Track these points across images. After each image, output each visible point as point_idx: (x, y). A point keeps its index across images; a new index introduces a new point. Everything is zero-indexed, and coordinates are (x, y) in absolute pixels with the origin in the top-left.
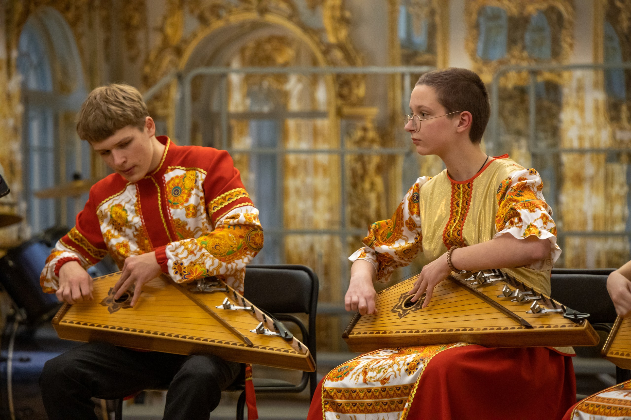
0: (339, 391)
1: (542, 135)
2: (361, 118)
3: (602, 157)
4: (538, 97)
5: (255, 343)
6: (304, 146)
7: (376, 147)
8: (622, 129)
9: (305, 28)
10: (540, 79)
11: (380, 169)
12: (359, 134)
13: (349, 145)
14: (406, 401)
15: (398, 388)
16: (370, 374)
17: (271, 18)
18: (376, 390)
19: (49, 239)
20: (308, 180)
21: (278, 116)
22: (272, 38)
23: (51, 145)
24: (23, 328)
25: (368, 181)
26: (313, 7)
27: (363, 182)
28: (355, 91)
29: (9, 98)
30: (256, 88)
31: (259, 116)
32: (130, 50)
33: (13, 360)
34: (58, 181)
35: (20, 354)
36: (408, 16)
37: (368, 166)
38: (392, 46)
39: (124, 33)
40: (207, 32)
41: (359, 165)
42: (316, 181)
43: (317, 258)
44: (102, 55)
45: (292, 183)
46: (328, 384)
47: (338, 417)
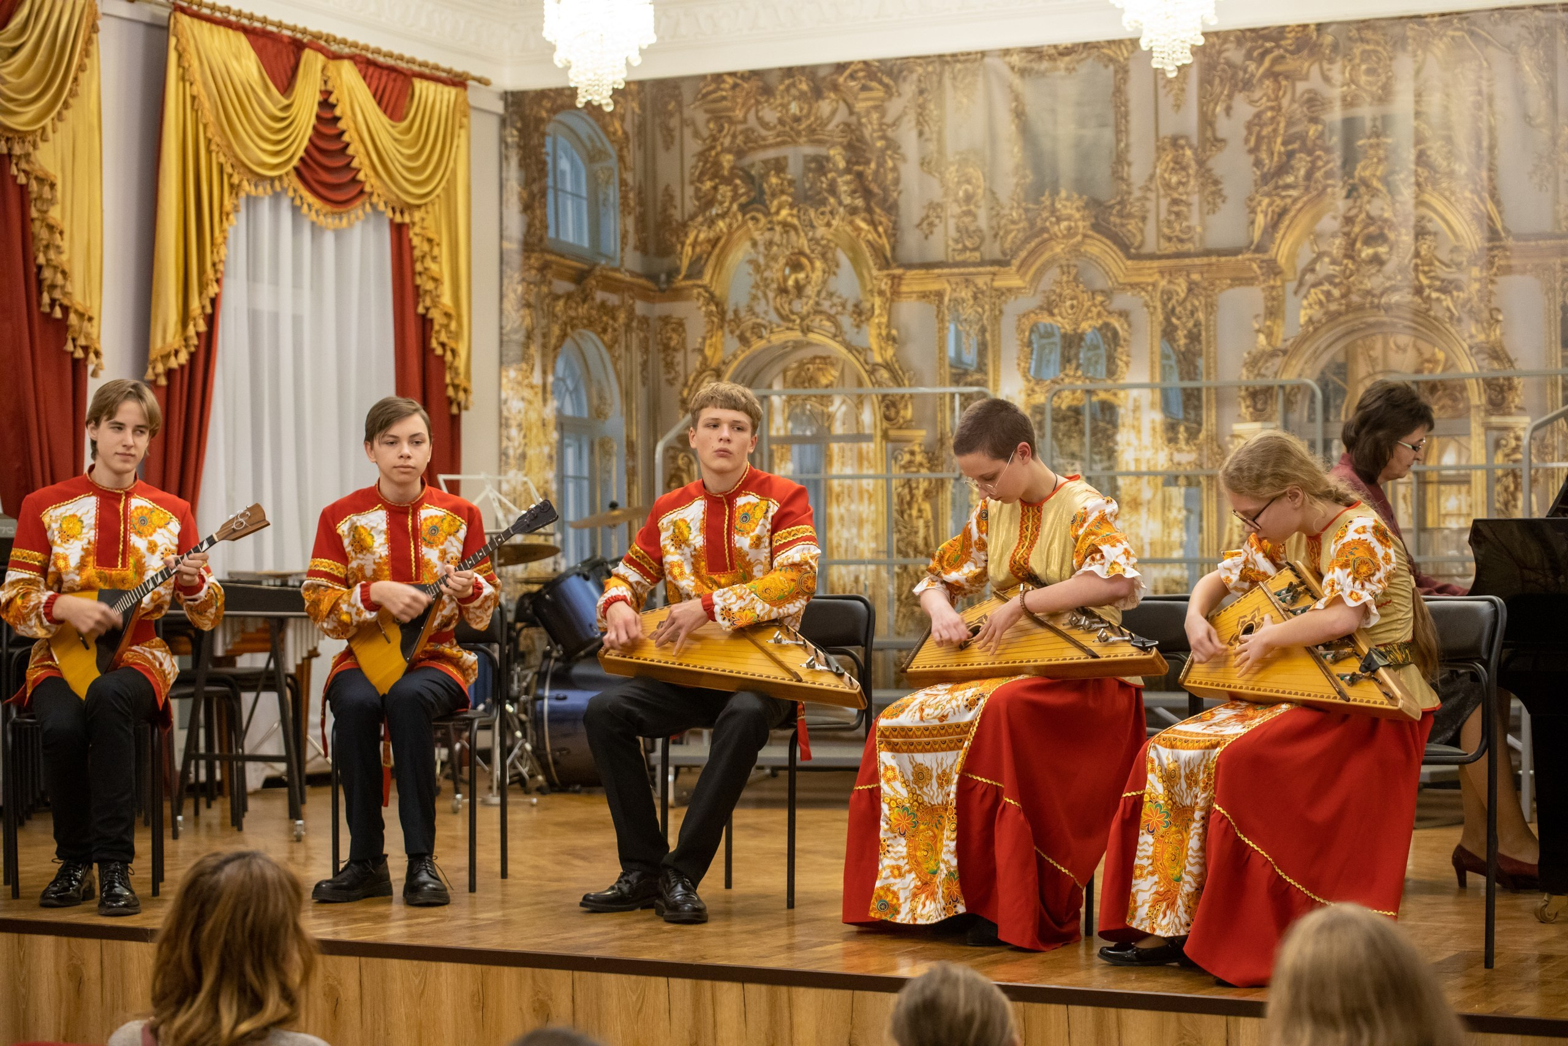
0: (895, 729)
1: (1097, 458)
2: (908, 441)
3: (1160, 480)
4: (1093, 418)
5: (805, 678)
6: (848, 471)
7: (924, 472)
8: (1179, 450)
9: (849, 347)
10: (1094, 399)
11: (927, 494)
12: (907, 457)
13: (895, 470)
14: (966, 739)
15: (958, 726)
16: (927, 711)
17: (813, 337)
18: (934, 728)
19: (586, 570)
20: (853, 507)
21: (821, 439)
22: (815, 358)
23: (586, 472)
24: (560, 664)
25: (915, 507)
26: (858, 326)
27: (910, 508)
28: (902, 413)
29: (544, 425)
30: (798, 410)
31: (802, 440)
32: (669, 372)
33: (550, 698)
34: (592, 509)
35: (555, 693)
36: (958, 335)
37: (915, 492)
38: (941, 366)
39: (662, 356)
40: (747, 352)
41: (906, 490)
42: (861, 508)
43: (861, 589)
44: (639, 377)
45: (835, 511)
46: (883, 722)
47: (894, 757)
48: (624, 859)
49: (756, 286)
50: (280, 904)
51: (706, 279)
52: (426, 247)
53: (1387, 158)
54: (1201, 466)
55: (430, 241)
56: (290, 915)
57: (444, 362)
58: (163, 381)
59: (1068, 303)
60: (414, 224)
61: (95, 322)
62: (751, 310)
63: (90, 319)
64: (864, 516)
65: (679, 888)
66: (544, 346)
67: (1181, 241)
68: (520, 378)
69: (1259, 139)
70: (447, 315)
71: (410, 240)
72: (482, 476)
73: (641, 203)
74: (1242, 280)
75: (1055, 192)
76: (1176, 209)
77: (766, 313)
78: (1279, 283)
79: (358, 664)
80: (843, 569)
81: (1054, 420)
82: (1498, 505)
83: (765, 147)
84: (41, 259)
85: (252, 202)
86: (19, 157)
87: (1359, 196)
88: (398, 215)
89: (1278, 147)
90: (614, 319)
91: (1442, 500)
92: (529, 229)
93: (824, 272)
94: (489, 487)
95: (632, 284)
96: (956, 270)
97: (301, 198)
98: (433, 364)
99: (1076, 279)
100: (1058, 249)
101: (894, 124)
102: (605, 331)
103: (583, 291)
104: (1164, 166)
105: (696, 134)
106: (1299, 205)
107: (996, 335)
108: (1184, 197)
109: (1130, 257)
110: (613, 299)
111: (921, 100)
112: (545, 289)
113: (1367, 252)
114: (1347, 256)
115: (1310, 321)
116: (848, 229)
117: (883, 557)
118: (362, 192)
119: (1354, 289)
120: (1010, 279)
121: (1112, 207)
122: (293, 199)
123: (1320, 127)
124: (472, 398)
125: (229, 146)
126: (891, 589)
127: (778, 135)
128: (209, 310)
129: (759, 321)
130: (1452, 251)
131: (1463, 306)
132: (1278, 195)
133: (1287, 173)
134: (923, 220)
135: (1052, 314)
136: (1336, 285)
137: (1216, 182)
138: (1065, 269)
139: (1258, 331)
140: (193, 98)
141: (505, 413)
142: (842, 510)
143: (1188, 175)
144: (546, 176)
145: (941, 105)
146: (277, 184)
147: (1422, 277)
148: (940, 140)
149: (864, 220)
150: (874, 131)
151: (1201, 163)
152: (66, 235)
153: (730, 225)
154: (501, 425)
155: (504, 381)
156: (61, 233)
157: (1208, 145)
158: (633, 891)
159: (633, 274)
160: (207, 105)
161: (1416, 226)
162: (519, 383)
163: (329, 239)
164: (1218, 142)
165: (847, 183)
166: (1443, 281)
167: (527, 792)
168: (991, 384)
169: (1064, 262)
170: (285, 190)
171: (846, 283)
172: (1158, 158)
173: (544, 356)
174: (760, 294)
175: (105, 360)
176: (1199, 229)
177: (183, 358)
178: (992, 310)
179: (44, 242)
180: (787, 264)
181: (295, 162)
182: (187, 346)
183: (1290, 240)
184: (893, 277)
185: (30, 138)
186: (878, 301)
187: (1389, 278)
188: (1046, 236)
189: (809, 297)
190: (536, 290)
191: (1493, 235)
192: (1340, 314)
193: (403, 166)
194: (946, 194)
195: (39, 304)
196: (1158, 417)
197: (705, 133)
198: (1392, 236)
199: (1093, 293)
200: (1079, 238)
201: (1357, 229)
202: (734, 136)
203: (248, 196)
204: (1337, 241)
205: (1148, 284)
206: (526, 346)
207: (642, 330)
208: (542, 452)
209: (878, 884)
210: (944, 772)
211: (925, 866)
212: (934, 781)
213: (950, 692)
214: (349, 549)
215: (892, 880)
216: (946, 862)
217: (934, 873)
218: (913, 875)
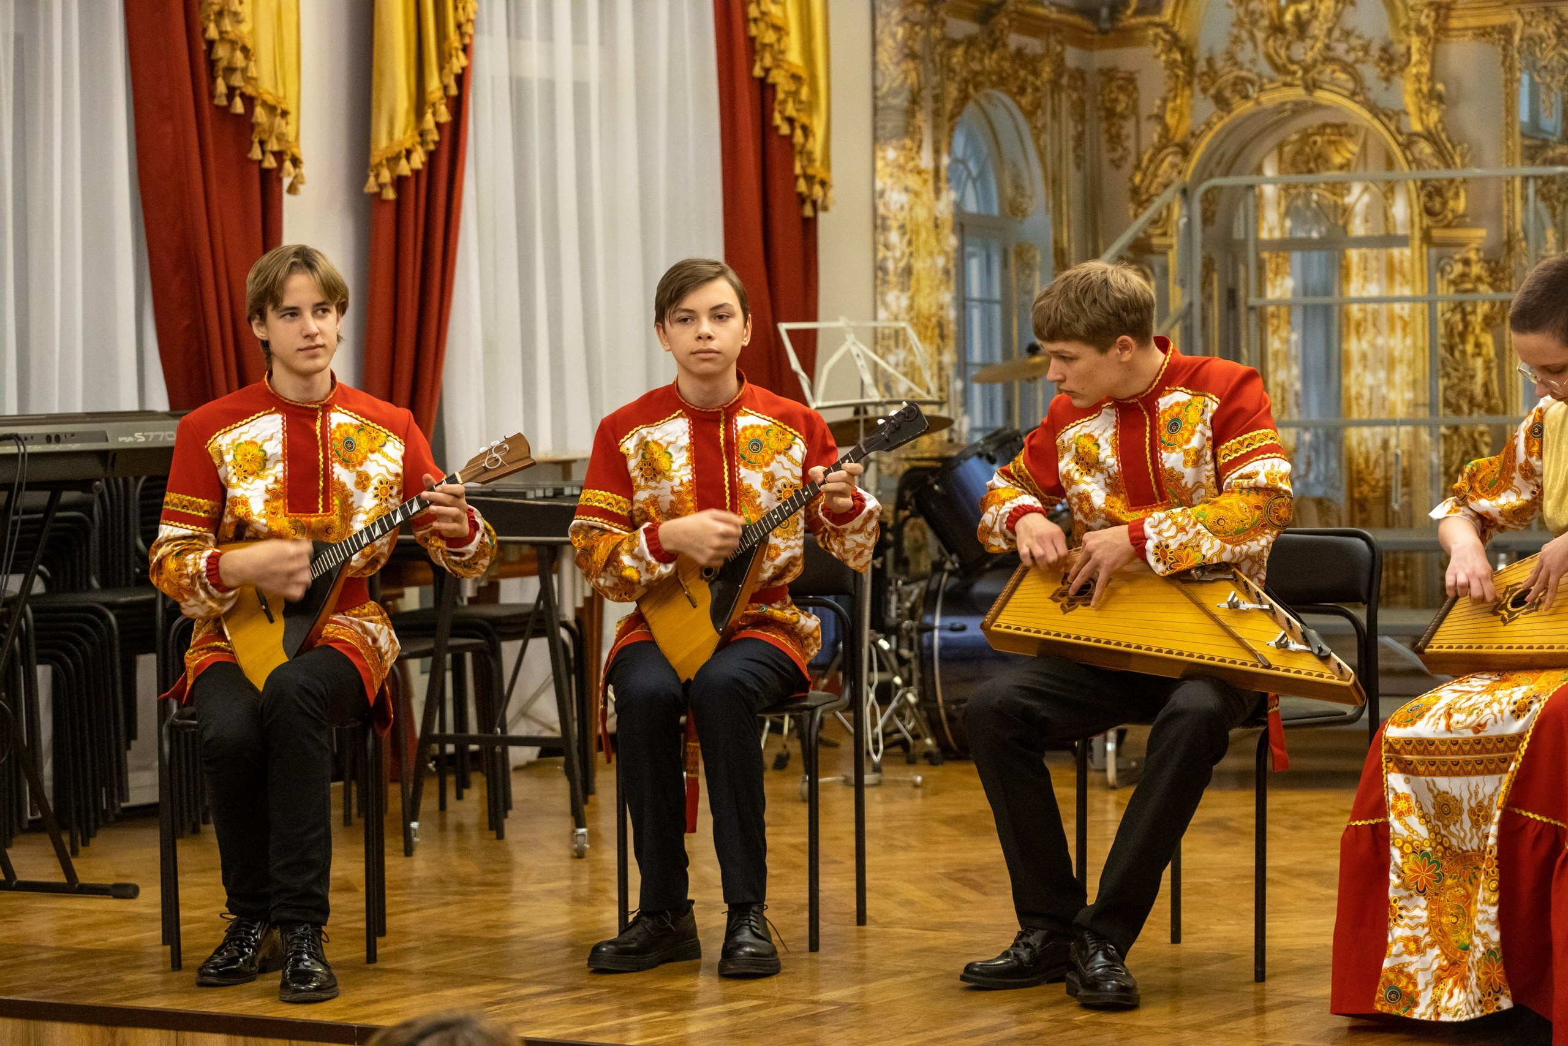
0: (1408, 742)
2: (1461, 245)
5: (1274, 663)
6: (1373, 290)
7: (1483, 288)
9: (1375, 110)
12: (1458, 268)
13: (1443, 289)
14: (1512, 758)
15: (1500, 739)
16: (1456, 717)
17: (1322, 96)
18: (1466, 741)
19: (991, 449)
20: (1380, 341)
21: (1334, 244)
22: (1325, 126)
23: (997, 294)
24: (954, 580)
25: (1471, 340)
26: (1387, 79)
27: (1464, 341)
28: (1451, 204)
29: (937, 226)
30: (1300, 202)
31: (1305, 245)
32: (1114, 150)
33: (941, 628)
34: (1007, 354)
35: (950, 621)
36: (1533, 85)
37: (1471, 318)
38: (1509, 135)
39: (1104, 125)
40: (1227, 120)
41: (1458, 317)
42: (1392, 343)
43: (1391, 459)
44: (1071, 157)
45: (1354, 346)
46: (1392, 732)
47: (1407, 781)
48: (1022, 912)
49: (1239, 23)
51: (1167, 15)
57: (792, 145)
58: (390, 194)
61: (292, 118)
62: (1231, 57)
63: (285, 114)
64: (1397, 354)
65: (1100, 958)
66: (936, 113)
68: (902, 160)
70: (796, 78)
72: (841, 323)
77: (1253, 61)
79: (650, 634)
80: (1366, 432)
84: (212, 32)
90: (1036, 73)
93: (1337, 1)
94: (851, 338)
95: (1061, 23)
98: (775, 145)
102: (1022, 91)
103: (991, 33)
110: (1034, 45)
112: (936, 32)
117: (1423, 413)
124: (832, 194)
126: (1436, 458)
128: (453, 91)
129: (1244, 73)
141: (881, 210)
142: (1365, 345)
154: (875, 227)
155: (880, 164)
158: (1035, 959)
159: (1064, 9)
162: (901, 167)
167: (911, 761)
171: (1369, 17)
173: (936, 127)
175: (306, 169)
177: (418, 159)
179: (216, 8)
182: (423, 143)
184: (1438, 7)
186: (1415, 42)
189: (1315, 38)
190: (923, 33)
195: (212, 95)
206: (910, 113)
207: (1075, 89)
208: (934, 264)
209: (1387, 964)
210: (1480, 805)
211: (1453, 938)
212: (1465, 817)
213: (1490, 690)
214: (635, 474)
215: (1406, 958)
216: (1484, 936)
217: (1466, 948)
218: (1437, 951)
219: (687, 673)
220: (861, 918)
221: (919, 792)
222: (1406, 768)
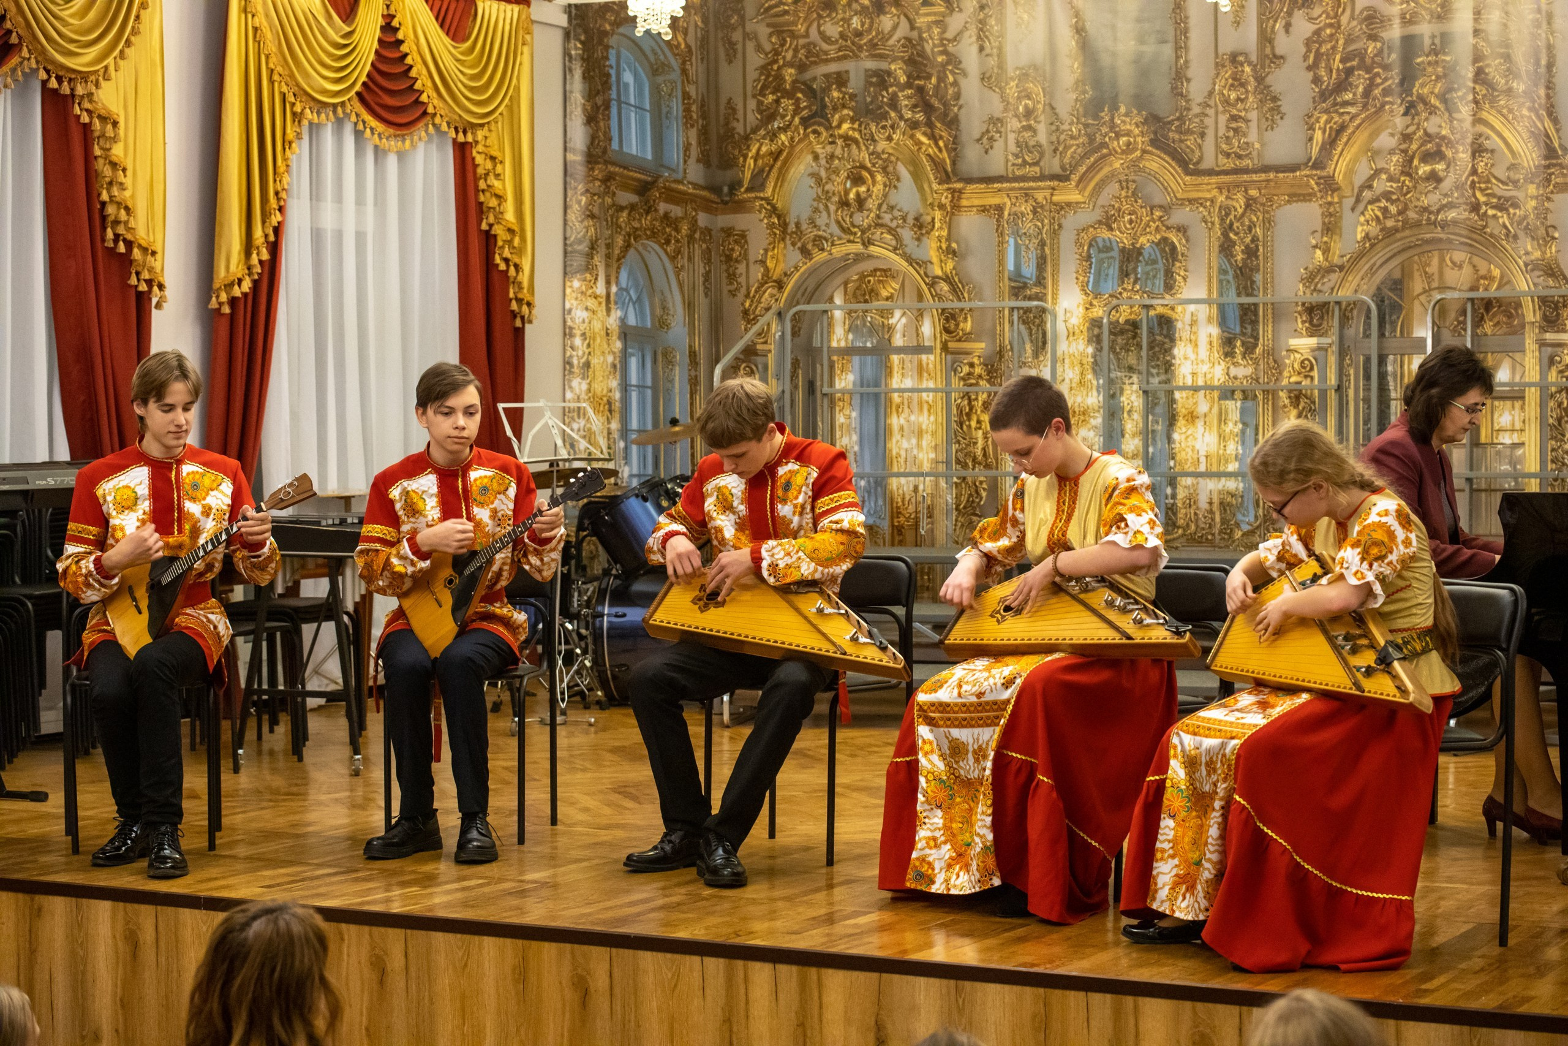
0: (933, 704)
1: (1154, 371)
2: (967, 353)
3: (1216, 394)
4: (1151, 331)
5: (848, 651)
6: (908, 383)
7: (982, 383)
8: (1236, 364)
9: (910, 260)
10: (1152, 313)
12: (966, 369)
13: (956, 383)
14: (1002, 716)
15: (995, 703)
16: (965, 688)
17: (874, 250)
18: (972, 704)
19: (644, 491)
20: (913, 418)
21: (882, 351)
22: (876, 270)
23: (649, 382)
24: (618, 582)
25: (975, 418)
26: (918, 239)
27: (969, 420)
28: (962, 325)
29: (608, 334)
30: (858, 323)
31: (863, 351)
32: (731, 284)
33: (609, 615)
34: (656, 424)
35: (615, 610)
36: (1017, 247)
37: (974, 403)
38: (1001, 279)
39: (724, 267)
40: (809, 264)
41: (966, 402)
42: (921, 419)
43: (920, 499)
44: (701, 288)
45: (895, 421)
46: (922, 697)
47: (932, 731)
48: (667, 819)
49: (818, 199)
50: (306, 960)
51: (768, 192)
52: (489, 165)
53: (1445, 76)
54: (1257, 380)
55: (493, 158)
56: (315, 969)
57: (507, 278)
58: (226, 310)
59: (1127, 218)
60: (477, 142)
61: (159, 256)
62: (812, 222)
63: (154, 253)
64: (924, 427)
65: (720, 851)
66: (608, 256)
67: (1239, 157)
68: (584, 288)
69: (1318, 56)
70: (510, 231)
71: (473, 159)
72: (541, 404)
73: (704, 116)
74: (1299, 196)
75: (1115, 108)
76: (1234, 125)
77: (827, 225)
78: (1336, 200)
79: (409, 624)
80: (903, 480)
81: (1111, 333)
82: (1551, 421)
83: (827, 61)
84: (105, 196)
85: (314, 128)
86: (82, 97)
87: (1417, 114)
88: (461, 135)
89: (1337, 64)
90: (677, 230)
91: (1496, 416)
92: (593, 139)
93: (885, 186)
94: (548, 414)
95: (695, 196)
96: (1016, 185)
97: (364, 122)
98: (496, 277)
99: (1134, 194)
100: (1117, 165)
101: (955, 39)
102: (668, 242)
103: (647, 202)
104: (1223, 82)
105: (759, 48)
106: (1357, 122)
107: (1056, 250)
108: (1243, 114)
109: (1188, 173)
110: (676, 211)
111: (982, 16)
112: (608, 200)
113: (1424, 169)
114: (1403, 173)
115: (1367, 236)
116: (909, 143)
117: (942, 468)
118: (425, 113)
119: (1411, 206)
120: (1069, 194)
121: (1171, 123)
122: (356, 124)
123: (1379, 45)
124: (534, 312)
125: (292, 76)
126: (950, 498)
127: (840, 50)
128: (272, 238)
129: (821, 233)
130: (1508, 169)
131: (1519, 223)
132: (1336, 112)
133: (1346, 90)
134: (983, 135)
135: (1111, 229)
136: (1393, 202)
137: (1275, 99)
138: (1124, 185)
139: (1315, 247)
140: (256, 29)
141: (569, 323)
143: (1247, 92)
144: (610, 88)
145: (1001, 21)
146: (340, 110)
147: (1478, 194)
148: (1000, 55)
149: (925, 134)
150: (934, 46)
151: (1260, 80)
152: (129, 173)
153: (792, 138)
154: (565, 334)
155: (568, 291)
156: (124, 170)
157: (1267, 62)
158: (676, 851)
159: (695, 186)
160: (269, 35)
161: (1473, 143)
162: (583, 293)
163: (392, 161)
164: (1277, 59)
165: (908, 97)
166: (1499, 198)
167: (587, 707)
168: (1049, 297)
169: (1123, 178)
170: (347, 116)
171: (906, 196)
172: (1218, 74)
173: (607, 266)
174: (821, 207)
175: (168, 292)
176: (1257, 145)
177: (247, 285)
178: (1051, 224)
179: (108, 180)
180: (848, 177)
181: (358, 87)
182: (249, 275)
183: (1348, 156)
184: (953, 191)
185: (93, 78)
186: (938, 214)
187: (1446, 195)
188: (1105, 151)
189: (870, 210)
190: (600, 201)
191: (1550, 153)
192: (1397, 230)
193: (465, 86)
194: (1006, 110)
195: (103, 240)
196: (1215, 331)
197: (768, 47)
198: (1449, 153)
199: (1151, 209)
200: (1138, 153)
201: (1414, 147)
202: (796, 51)
203: (311, 124)
204: (1395, 159)
205: (1206, 200)
206: (590, 256)
207: (704, 241)
208: (605, 361)
209: (914, 855)
210: (980, 748)
211: (960, 838)
212: (970, 755)
213: (988, 669)
214: (401, 513)
215: (927, 851)
216: (982, 837)
217: (969, 845)
218: (948, 846)
219: (436, 653)
220: (554, 821)
221: (592, 729)
222: (931, 722)
